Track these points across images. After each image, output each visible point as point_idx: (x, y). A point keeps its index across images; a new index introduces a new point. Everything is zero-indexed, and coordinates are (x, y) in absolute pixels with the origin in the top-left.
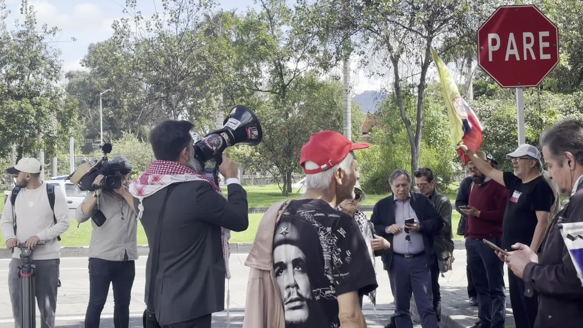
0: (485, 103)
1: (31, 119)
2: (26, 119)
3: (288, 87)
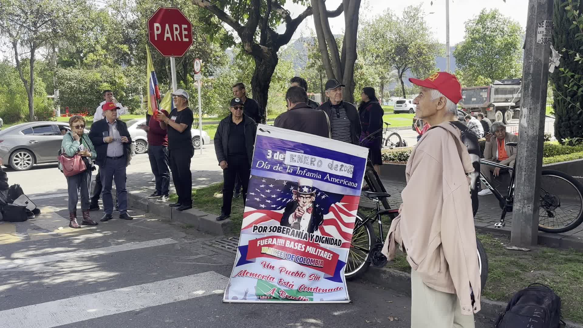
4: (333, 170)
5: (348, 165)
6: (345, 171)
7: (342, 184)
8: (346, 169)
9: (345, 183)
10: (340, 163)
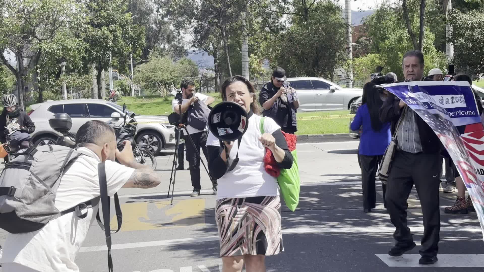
0: (475, 16)
1: (110, 43)
2: (106, 43)
3: (309, 9)
4: (445, 104)
5: (458, 96)
6: (457, 102)
7: (458, 116)
8: (457, 100)
9: (461, 113)
10: (449, 96)
